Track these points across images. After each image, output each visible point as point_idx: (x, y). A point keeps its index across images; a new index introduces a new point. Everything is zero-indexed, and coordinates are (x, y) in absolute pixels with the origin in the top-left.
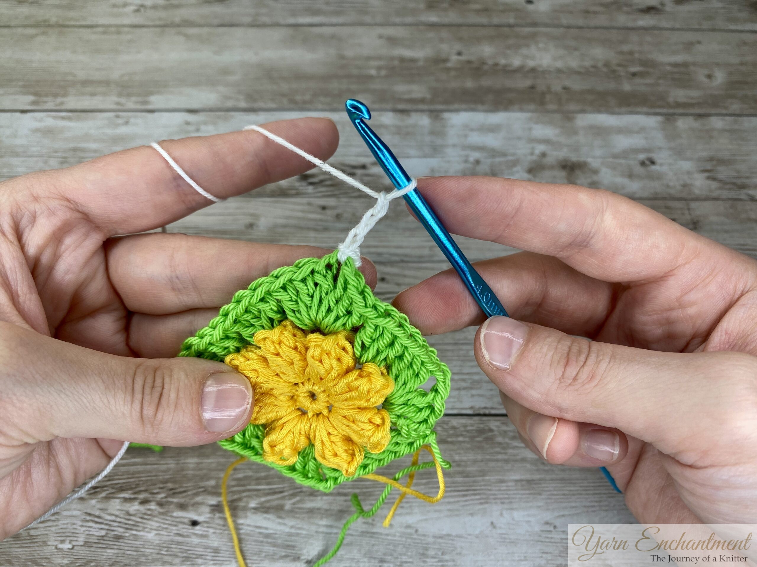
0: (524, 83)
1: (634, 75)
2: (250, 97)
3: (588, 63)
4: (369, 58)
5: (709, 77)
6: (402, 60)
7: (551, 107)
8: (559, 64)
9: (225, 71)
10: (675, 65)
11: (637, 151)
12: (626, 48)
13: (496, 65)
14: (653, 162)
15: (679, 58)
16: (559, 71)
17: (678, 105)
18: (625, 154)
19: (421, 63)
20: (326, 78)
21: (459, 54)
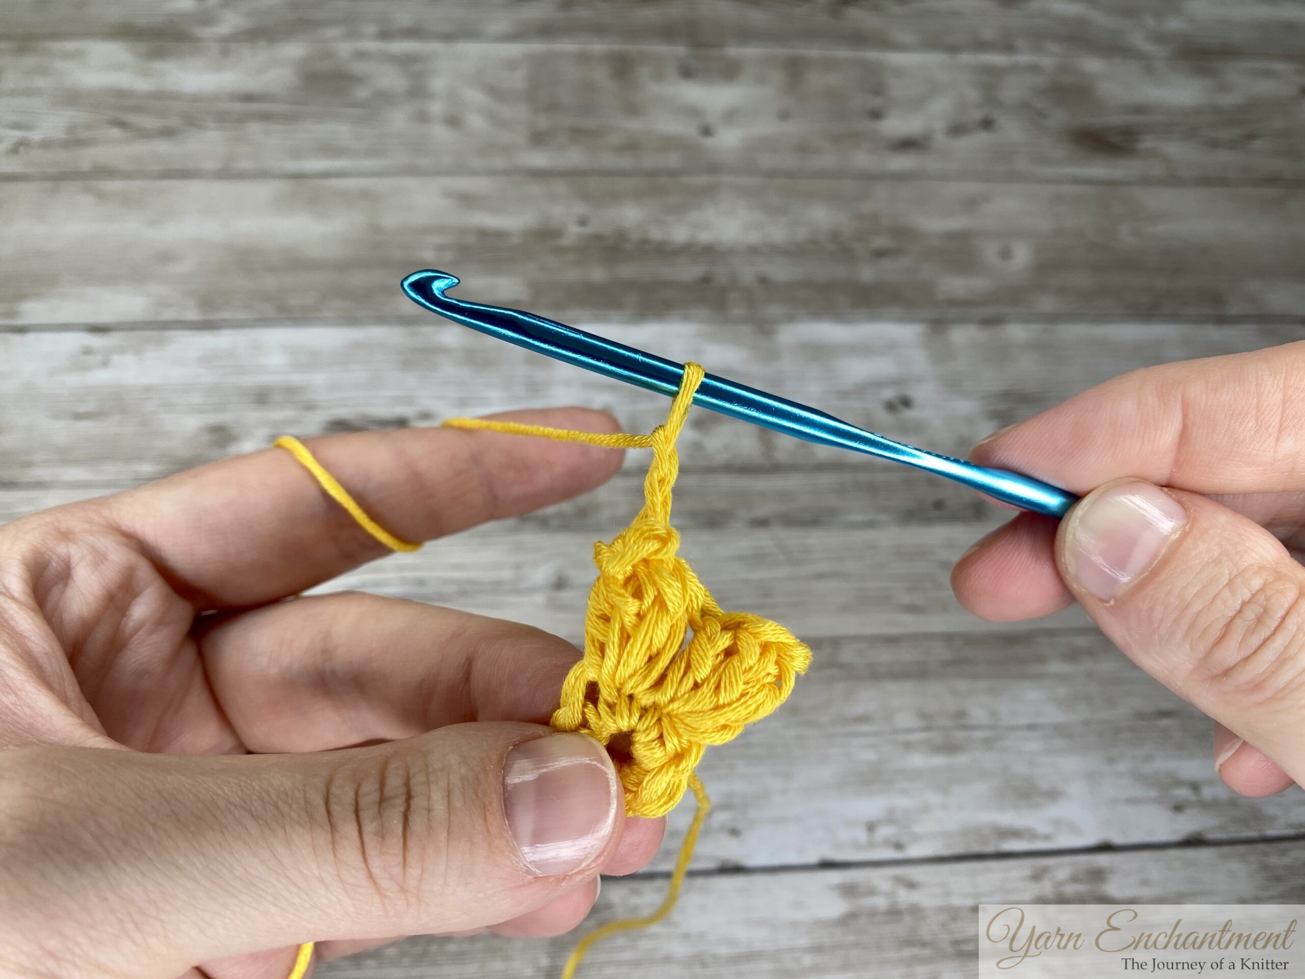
0: (688, 272)
1: (879, 254)
2: (207, 302)
3: (802, 234)
4: (425, 230)
5: (1006, 254)
6: (483, 234)
7: (738, 311)
8: (754, 238)
9: (166, 257)
10: (949, 236)
11: (878, 384)
12: (867, 207)
13: (645, 242)
14: (906, 402)
15: (956, 223)
16: (753, 251)
17: (953, 303)
18: (861, 390)
19: (515, 240)
20: (344, 266)
21: (583, 222)
